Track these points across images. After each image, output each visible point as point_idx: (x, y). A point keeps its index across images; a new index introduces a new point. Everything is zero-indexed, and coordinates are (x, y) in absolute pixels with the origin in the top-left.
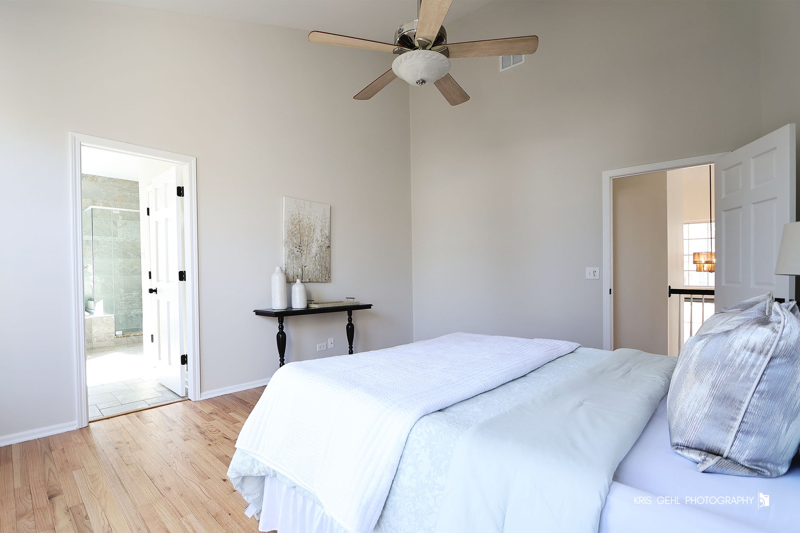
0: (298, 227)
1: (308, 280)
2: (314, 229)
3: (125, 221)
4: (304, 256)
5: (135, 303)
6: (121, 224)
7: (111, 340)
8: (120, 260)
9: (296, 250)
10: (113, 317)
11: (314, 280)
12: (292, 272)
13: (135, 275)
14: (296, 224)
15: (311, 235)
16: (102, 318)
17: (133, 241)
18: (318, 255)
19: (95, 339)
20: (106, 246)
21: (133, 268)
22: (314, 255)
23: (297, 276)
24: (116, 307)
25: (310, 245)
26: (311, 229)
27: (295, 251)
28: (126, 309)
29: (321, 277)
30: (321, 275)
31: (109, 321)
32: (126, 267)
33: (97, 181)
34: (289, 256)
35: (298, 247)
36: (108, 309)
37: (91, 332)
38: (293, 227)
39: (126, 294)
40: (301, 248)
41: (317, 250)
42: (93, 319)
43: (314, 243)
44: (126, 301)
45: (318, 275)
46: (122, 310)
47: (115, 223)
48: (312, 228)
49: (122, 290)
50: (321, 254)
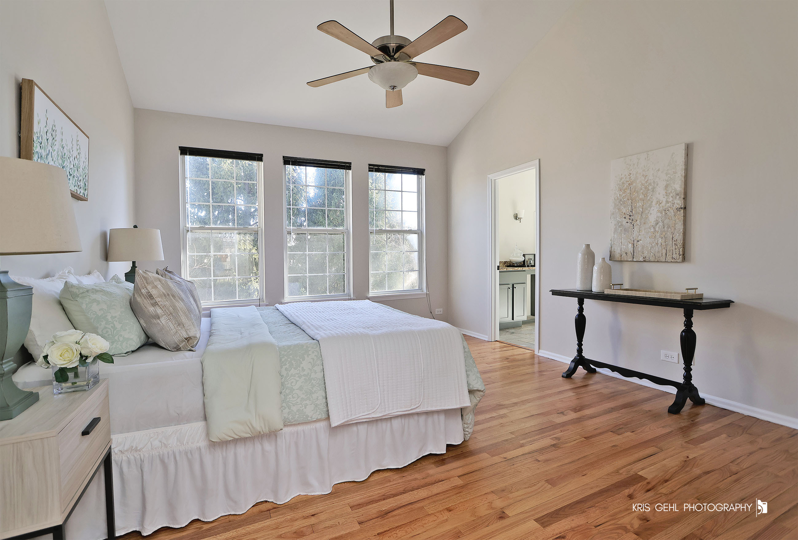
0: (628, 191)
1: (641, 259)
2: (654, 188)
4: (636, 228)
9: (624, 221)
11: (652, 259)
12: (619, 249)
14: (626, 189)
15: (649, 198)
18: (661, 224)
22: (653, 223)
23: (626, 253)
25: (647, 212)
26: (649, 190)
27: (624, 223)
29: (664, 254)
30: (664, 251)
34: (616, 230)
35: (628, 217)
38: (621, 193)
40: (632, 218)
41: (657, 217)
43: (652, 208)
45: (659, 252)
48: (650, 188)
50: (665, 222)
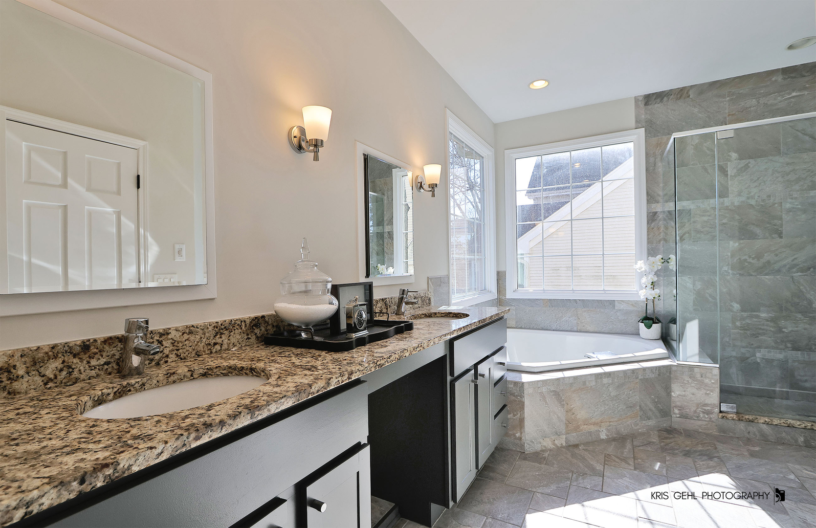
3: (743, 163)
5: (764, 334)
6: (735, 171)
7: (711, 420)
8: (733, 245)
10: (716, 372)
13: (766, 274)
16: (691, 367)
17: (763, 200)
19: (676, 411)
20: (705, 218)
21: (763, 261)
24: (722, 338)
28: (744, 344)
31: (706, 377)
32: (746, 257)
33: (689, 96)
36: (706, 342)
37: (669, 394)
39: (745, 314)
42: (674, 368)
44: (744, 328)
46: (734, 346)
47: (723, 170)
49: (736, 306)
